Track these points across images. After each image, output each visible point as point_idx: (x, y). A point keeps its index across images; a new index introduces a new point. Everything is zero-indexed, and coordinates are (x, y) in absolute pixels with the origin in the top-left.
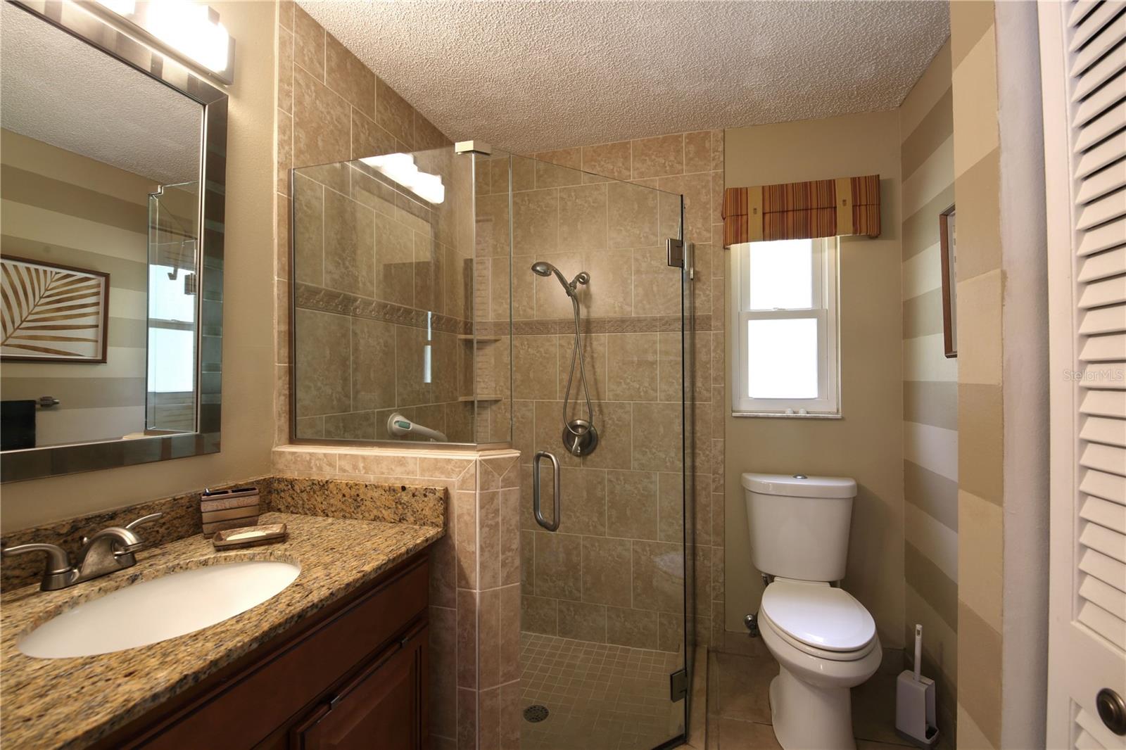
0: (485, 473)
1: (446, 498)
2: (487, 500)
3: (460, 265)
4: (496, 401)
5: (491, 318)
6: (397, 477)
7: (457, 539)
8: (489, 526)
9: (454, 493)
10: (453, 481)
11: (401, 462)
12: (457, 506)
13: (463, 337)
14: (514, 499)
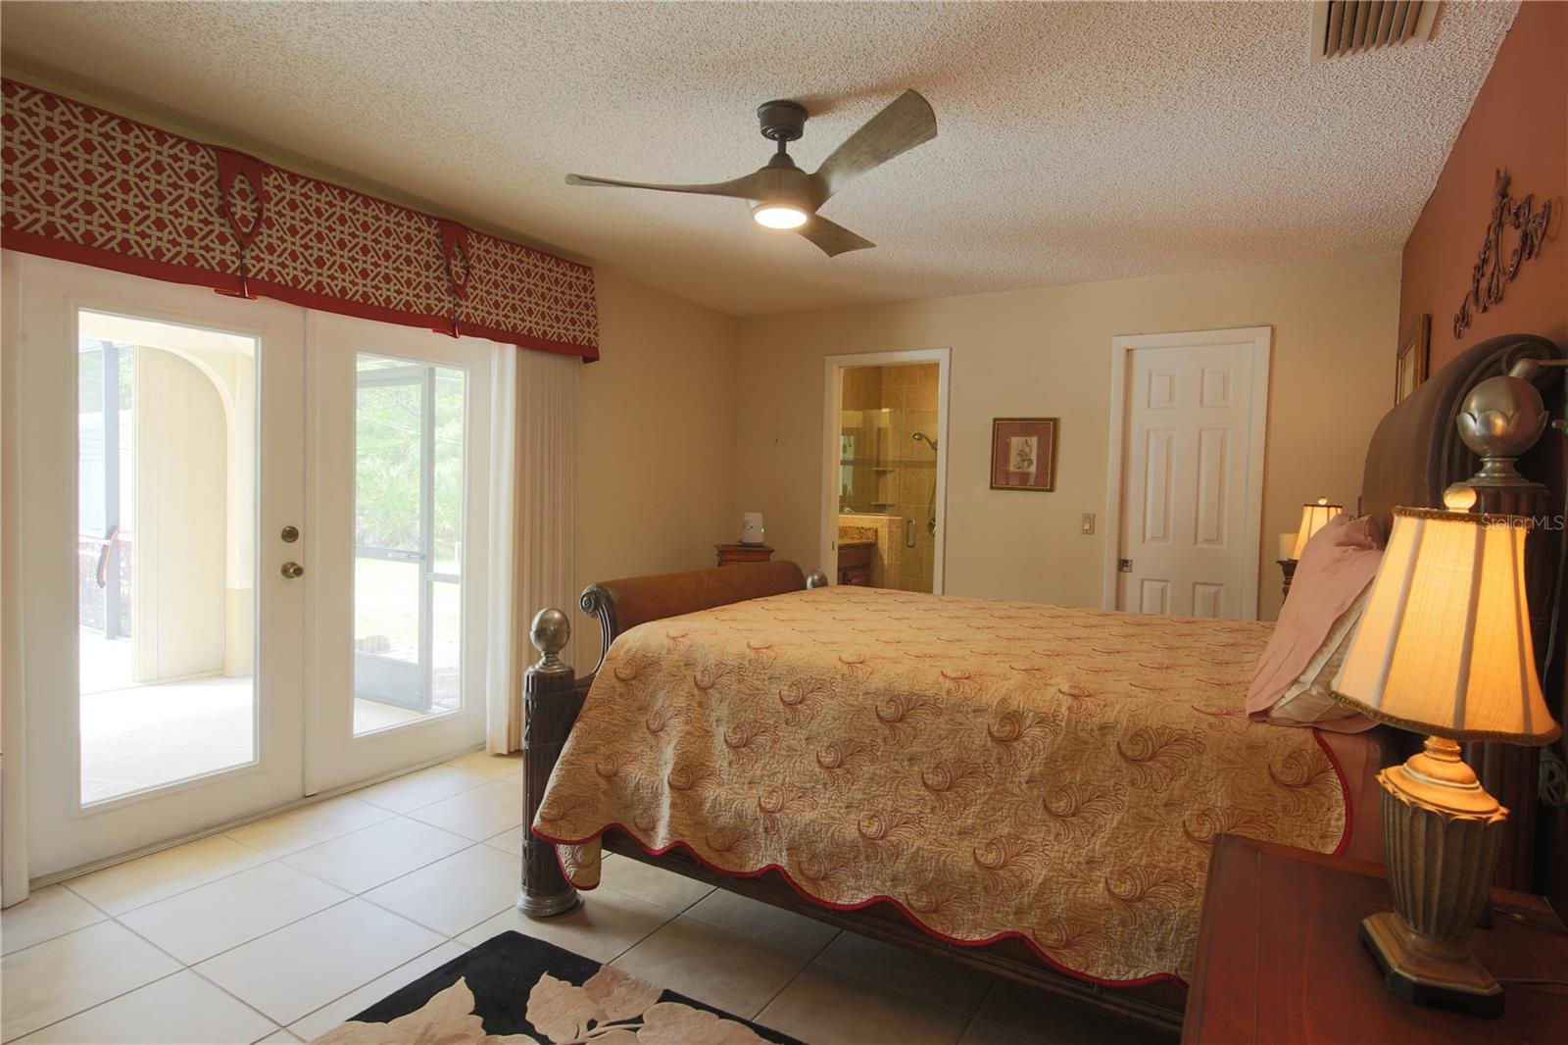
0: (890, 524)
1: (876, 531)
2: (890, 532)
3: (876, 429)
4: (892, 505)
5: (890, 457)
6: (860, 524)
7: (879, 545)
8: (891, 542)
9: (879, 529)
10: (879, 526)
11: (861, 519)
12: (880, 534)
13: (876, 469)
14: (899, 534)
